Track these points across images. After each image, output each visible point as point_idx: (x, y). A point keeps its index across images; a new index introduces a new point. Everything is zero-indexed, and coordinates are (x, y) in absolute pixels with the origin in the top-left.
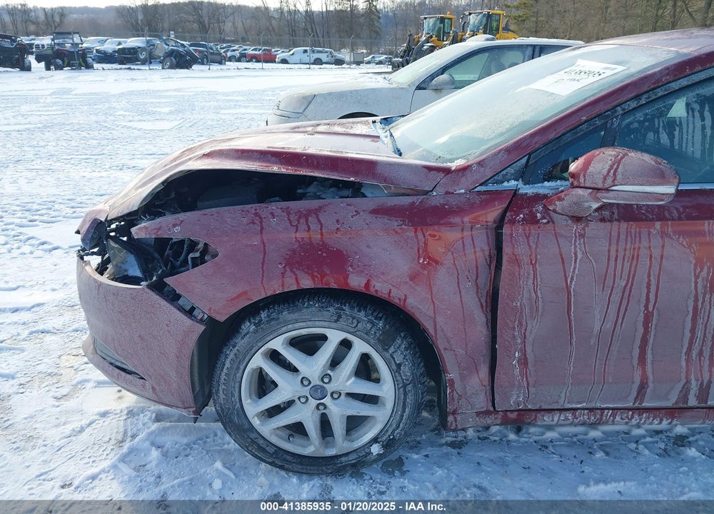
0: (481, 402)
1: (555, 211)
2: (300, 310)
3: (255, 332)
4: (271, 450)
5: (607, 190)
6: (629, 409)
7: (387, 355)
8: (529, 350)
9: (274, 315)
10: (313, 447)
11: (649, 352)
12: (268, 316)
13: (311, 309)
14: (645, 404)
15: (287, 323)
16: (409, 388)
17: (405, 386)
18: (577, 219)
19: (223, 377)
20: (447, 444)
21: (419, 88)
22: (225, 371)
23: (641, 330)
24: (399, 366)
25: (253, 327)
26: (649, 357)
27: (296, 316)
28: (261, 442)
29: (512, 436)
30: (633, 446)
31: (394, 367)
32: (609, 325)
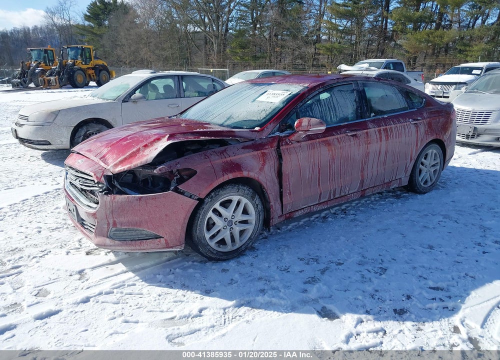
0: (280, 213)
1: (292, 140)
2: (226, 189)
3: (211, 201)
4: (215, 252)
5: (308, 131)
6: (317, 204)
7: (254, 202)
8: (291, 189)
9: (217, 193)
10: (229, 248)
11: (320, 182)
12: (215, 194)
13: (229, 189)
14: (321, 201)
15: (222, 195)
16: (261, 213)
17: (259, 212)
18: (298, 142)
19: (199, 223)
20: (261, 239)
21: (124, 101)
22: (200, 220)
23: (318, 175)
24: (257, 205)
25: (210, 200)
26: (321, 184)
27: (225, 192)
28: (211, 249)
29: (279, 231)
30: (314, 223)
31: (256, 206)
32: (310, 175)
